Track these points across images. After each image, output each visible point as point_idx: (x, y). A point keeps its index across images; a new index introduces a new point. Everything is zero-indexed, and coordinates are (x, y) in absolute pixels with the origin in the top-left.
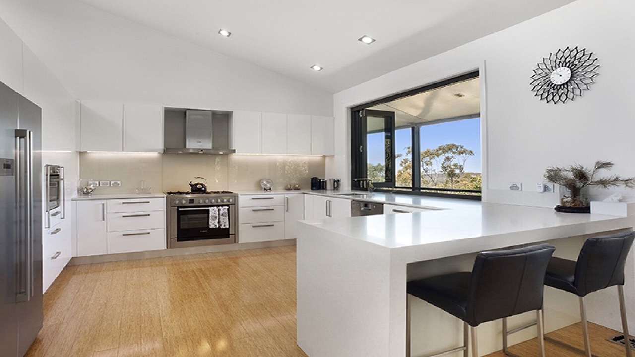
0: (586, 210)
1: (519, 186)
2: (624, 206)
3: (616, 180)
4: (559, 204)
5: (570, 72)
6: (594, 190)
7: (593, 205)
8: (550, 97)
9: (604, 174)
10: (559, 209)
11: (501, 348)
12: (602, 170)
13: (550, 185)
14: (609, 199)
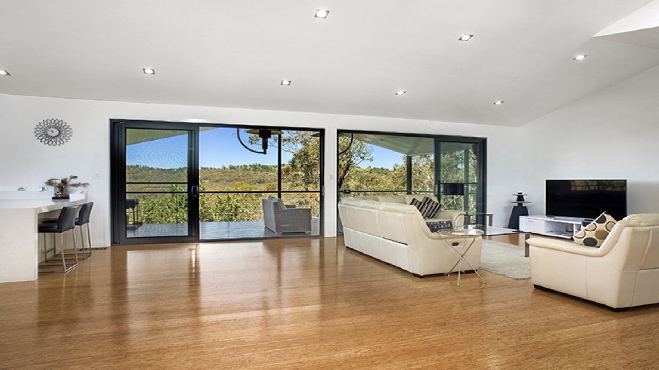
0: (68, 198)
1: (25, 188)
2: (83, 195)
3: (79, 184)
4: (54, 196)
5: (58, 131)
6: (70, 189)
7: (71, 196)
8: (46, 142)
9: (74, 181)
10: (53, 198)
11: (44, 260)
12: (73, 180)
13: (46, 187)
14: (77, 192)
